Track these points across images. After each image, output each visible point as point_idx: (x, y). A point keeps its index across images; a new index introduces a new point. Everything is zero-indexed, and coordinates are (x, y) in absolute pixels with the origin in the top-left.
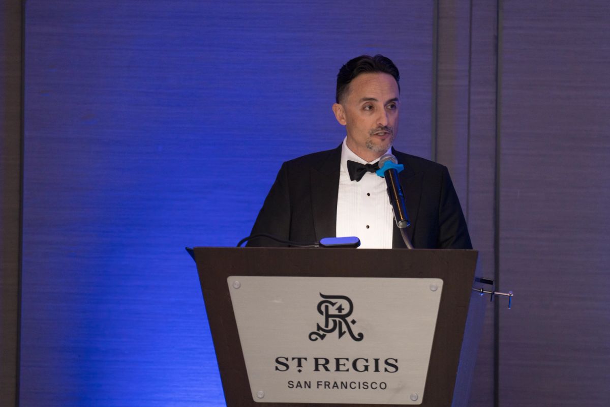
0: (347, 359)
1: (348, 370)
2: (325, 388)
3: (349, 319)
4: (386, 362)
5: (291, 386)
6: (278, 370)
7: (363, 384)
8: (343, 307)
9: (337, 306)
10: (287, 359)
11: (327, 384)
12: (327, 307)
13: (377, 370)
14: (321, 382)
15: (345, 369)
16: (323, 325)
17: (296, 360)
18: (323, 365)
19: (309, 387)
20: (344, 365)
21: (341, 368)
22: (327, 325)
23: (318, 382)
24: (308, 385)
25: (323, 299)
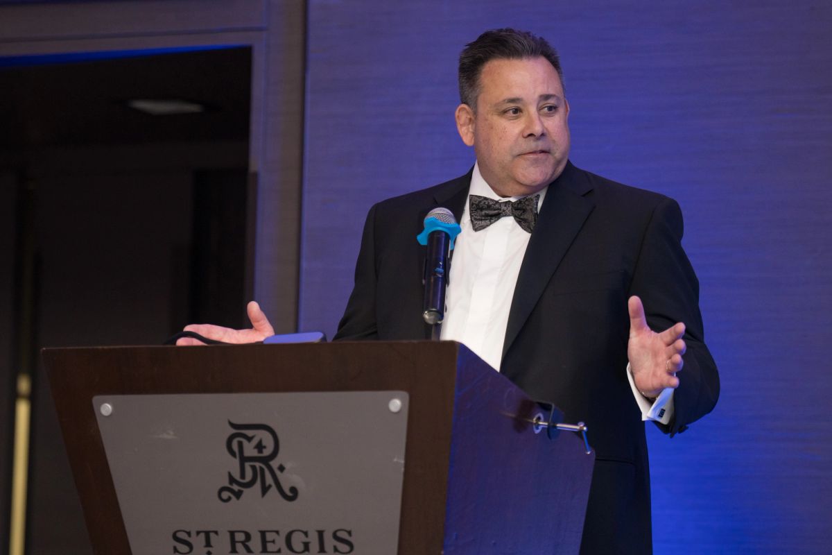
0: (277, 532)
1: (279, 551)
3: (275, 464)
4: (335, 537)
6: (178, 552)
8: (264, 443)
9: (255, 442)
10: (189, 534)
12: (240, 445)
13: (322, 549)
15: (276, 550)
17: (202, 536)
18: (243, 543)
20: (273, 542)
21: (270, 547)
22: (243, 475)
25: (234, 431)
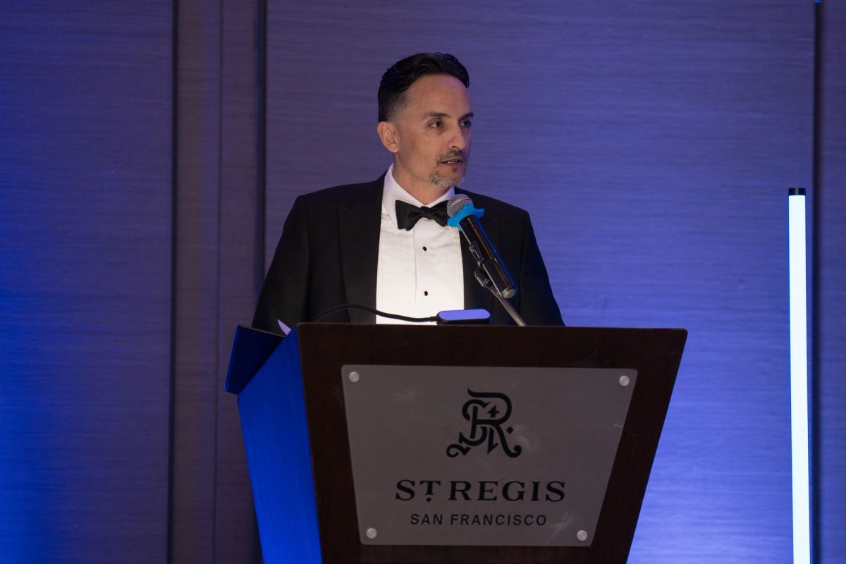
0: (496, 483)
1: (495, 499)
2: (462, 524)
3: (504, 426)
4: (549, 488)
5: (415, 521)
6: (400, 498)
7: (515, 519)
8: (497, 409)
9: (489, 408)
10: (413, 483)
11: (464, 519)
12: (475, 409)
13: (535, 498)
14: (457, 515)
15: (492, 498)
17: (426, 485)
18: (463, 492)
19: (440, 523)
20: (491, 491)
21: (487, 495)
22: (473, 435)
23: (453, 515)
24: (438, 520)
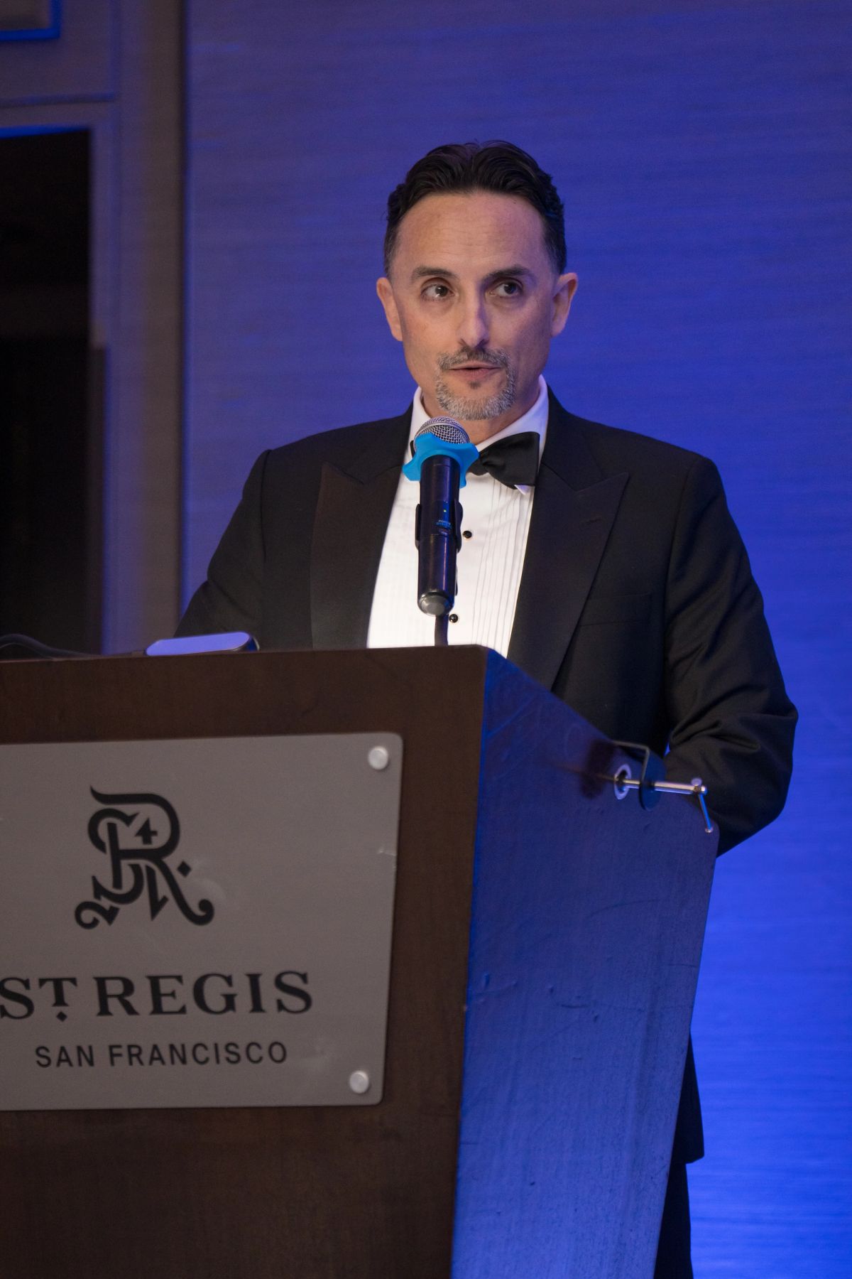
0: (179, 978)
1: (183, 1010)
2: (131, 1063)
3: (172, 861)
4: (279, 983)
5: (44, 1061)
6: (8, 1014)
7: (227, 1049)
8: (153, 827)
9: (137, 824)
10: (26, 984)
11: (134, 1053)
12: (112, 829)
13: (257, 1007)
14: (119, 1046)
15: (177, 1008)
16: (107, 882)
17: (49, 986)
18: (120, 998)
19: (91, 1063)
20: (173, 994)
21: (167, 1004)
22: (117, 882)
23: (111, 1047)
24: (87, 1056)
25: (100, 806)
